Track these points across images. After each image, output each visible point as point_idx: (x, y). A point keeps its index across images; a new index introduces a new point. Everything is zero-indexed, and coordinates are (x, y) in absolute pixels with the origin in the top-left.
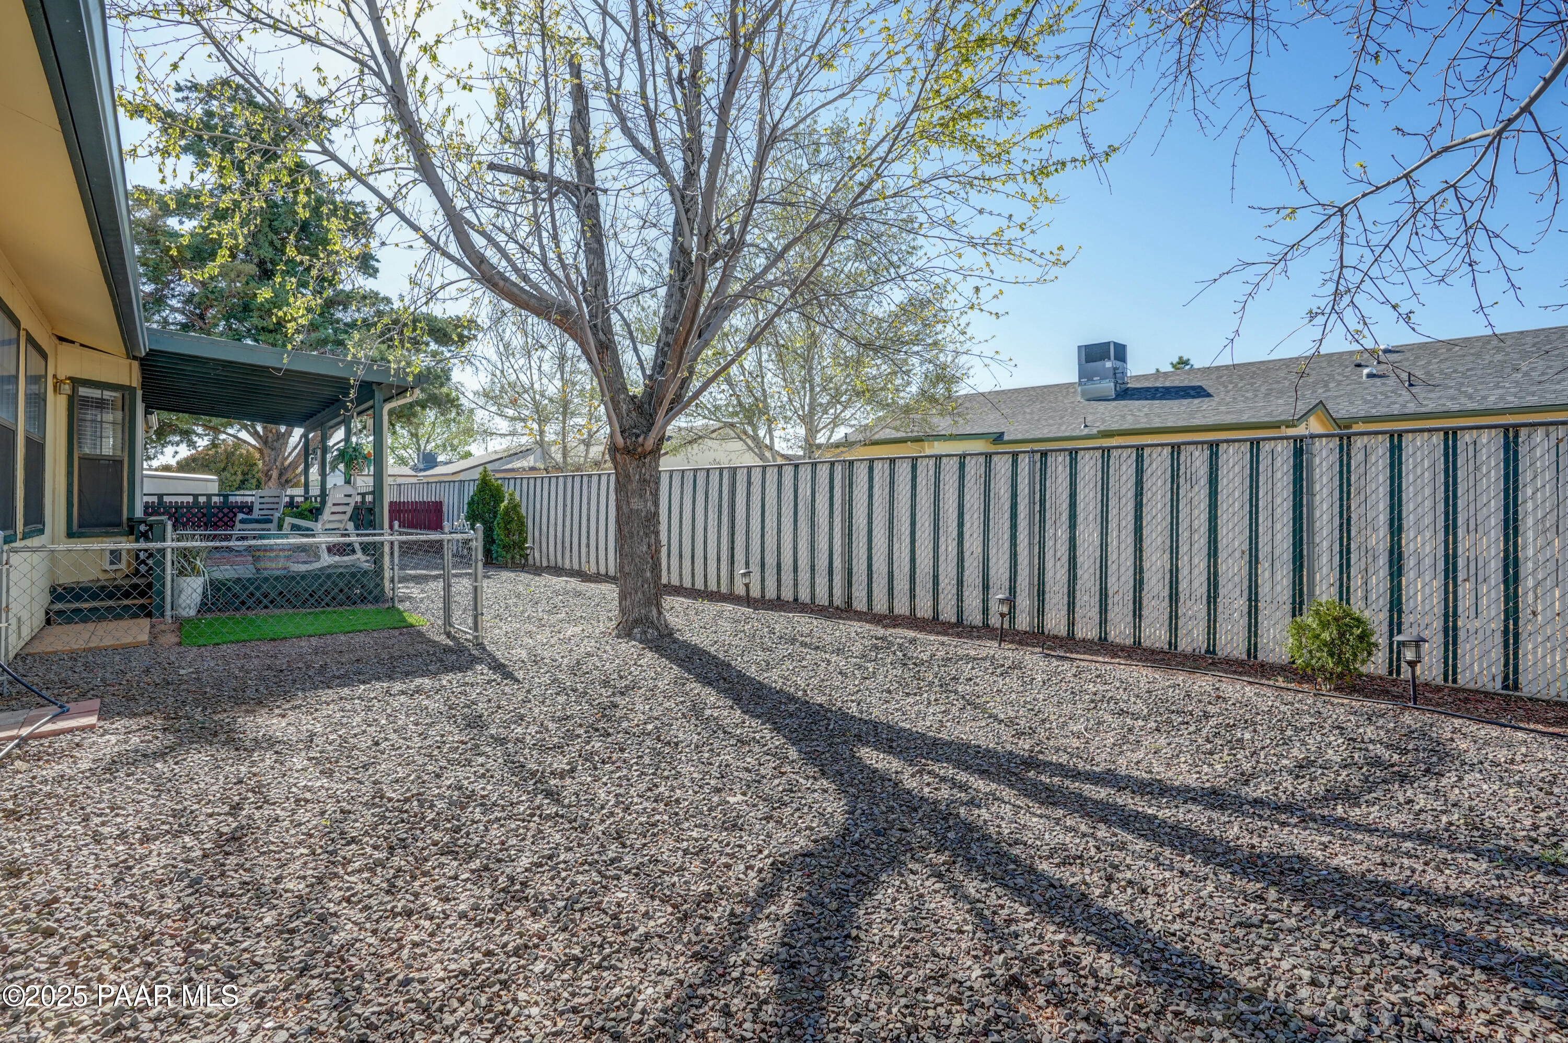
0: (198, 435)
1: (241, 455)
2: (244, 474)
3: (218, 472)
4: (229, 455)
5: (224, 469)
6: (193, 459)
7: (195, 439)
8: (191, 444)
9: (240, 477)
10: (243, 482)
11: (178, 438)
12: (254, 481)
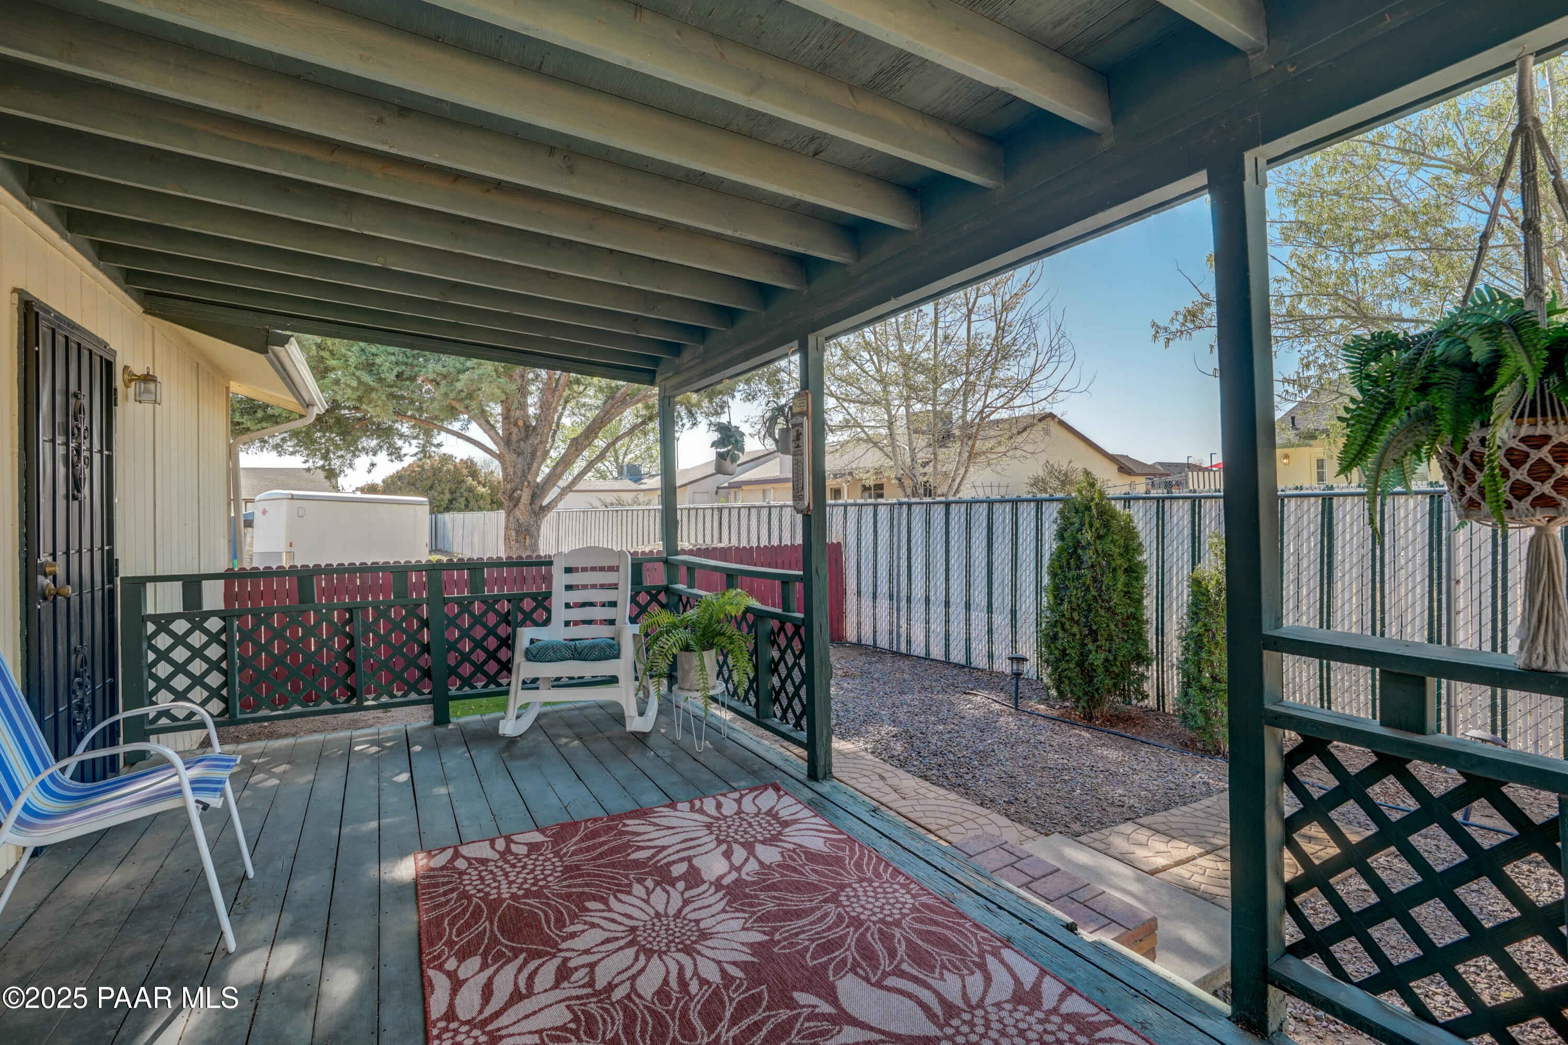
0: (401, 436)
1: (449, 471)
2: (452, 493)
3: (424, 492)
4: (436, 471)
5: (431, 488)
6: (399, 476)
7: (400, 443)
8: (396, 454)
9: (448, 496)
10: (451, 501)
11: (374, 443)
12: (462, 500)
